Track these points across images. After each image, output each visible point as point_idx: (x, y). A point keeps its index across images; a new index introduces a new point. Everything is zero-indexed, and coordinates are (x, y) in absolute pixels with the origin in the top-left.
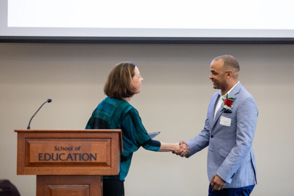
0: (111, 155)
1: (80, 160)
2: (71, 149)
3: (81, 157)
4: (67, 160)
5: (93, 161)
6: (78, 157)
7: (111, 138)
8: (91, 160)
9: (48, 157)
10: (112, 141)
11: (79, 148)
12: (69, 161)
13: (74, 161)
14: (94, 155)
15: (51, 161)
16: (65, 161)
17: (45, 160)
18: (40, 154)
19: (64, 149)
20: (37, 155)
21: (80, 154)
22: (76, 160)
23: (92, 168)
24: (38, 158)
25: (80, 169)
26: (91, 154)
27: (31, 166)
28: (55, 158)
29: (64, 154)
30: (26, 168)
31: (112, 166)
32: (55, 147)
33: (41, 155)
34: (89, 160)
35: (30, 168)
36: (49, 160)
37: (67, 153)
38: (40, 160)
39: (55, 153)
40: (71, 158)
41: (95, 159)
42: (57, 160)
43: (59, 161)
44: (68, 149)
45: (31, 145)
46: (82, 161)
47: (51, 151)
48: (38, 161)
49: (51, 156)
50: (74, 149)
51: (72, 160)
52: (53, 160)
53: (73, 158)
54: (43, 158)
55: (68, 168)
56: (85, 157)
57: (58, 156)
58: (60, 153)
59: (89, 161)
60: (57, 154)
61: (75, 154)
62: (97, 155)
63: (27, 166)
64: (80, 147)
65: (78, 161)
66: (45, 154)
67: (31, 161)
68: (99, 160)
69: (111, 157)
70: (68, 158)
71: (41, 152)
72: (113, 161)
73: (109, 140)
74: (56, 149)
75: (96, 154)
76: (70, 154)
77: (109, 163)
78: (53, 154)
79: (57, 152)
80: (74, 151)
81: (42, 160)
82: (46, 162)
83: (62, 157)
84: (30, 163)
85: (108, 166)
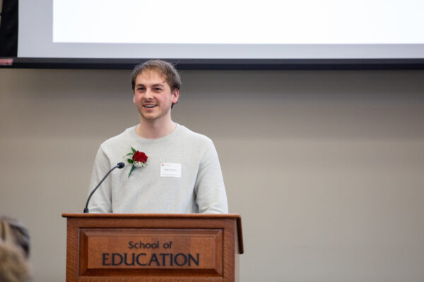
0: (223, 257)
1: (171, 264)
2: (157, 246)
3: (174, 259)
4: (149, 265)
5: (193, 266)
6: (168, 259)
7: (223, 229)
8: (189, 265)
9: (117, 259)
10: (226, 232)
11: (169, 245)
12: (154, 265)
13: (162, 267)
14: (195, 257)
15: (123, 266)
16: (147, 267)
17: (113, 264)
18: (104, 255)
19: (145, 246)
20: (99, 256)
21: (171, 255)
22: (164, 264)
23: (193, 278)
24: (101, 261)
25: (170, 281)
26: (190, 256)
27: (90, 275)
28: (129, 261)
29: (145, 254)
30: (82, 278)
31: (225, 275)
32: (130, 243)
33: (106, 257)
34: (187, 264)
35: (89, 278)
36: (119, 264)
37: (149, 252)
38: (104, 264)
39: (130, 252)
40: (156, 260)
41: (197, 263)
42: (133, 264)
43: (137, 266)
44: (151, 246)
45: (90, 240)
46: (175, 266)
47: (123, 249)
48: (102, 266)
49: (124, 259)
50: (161, 246)
51: (158, 264)
52: (127, 264)
53: (160, 260)
54: (109, 261)
55: (151, 278)
56: (181, 260)
57: (135, 259)
58: (138, 252)
59: (186, 266)
60: (134, 254)
61: (164, 255)
62: (200, 256)
63: (83, 275)
64: (171, 243)
65: (168, 266)
66: (113, 255)
67: (90, 266)
68: (202, 265)
69: (223, 261)
70: (151, 260)
71: (106, 251)
72: (226, 266)
73: (221, 231)
74: (132, 246)
75: (198, 255)
76: (154, 255)
77: (219, 271)
78: (126, 255)
79: (133, 251)
80: (161, 250)
81: (109, 265)
82: (114, 267)
83: (141, 260)
84: (88, 270)
85: (218, 275)
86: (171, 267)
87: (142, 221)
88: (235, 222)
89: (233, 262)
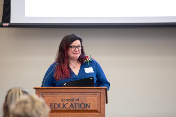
0: (100, 105)
2: (73, 100)
3: (80, 106)
5: (88, 108)
6: (77, 106)
8: (86, 108)
9: (57, 106)
10: (101, 95)
11: (78, 100)
12: (72, 108)
13: (75, 109)
14: (89, 105)
15: (59, 109)
16: (69, 109)
17: (55, 108)
19: (68, 100)
20: (49, 105)
21: (79, 104)
23: (87, 114)
25: (79, 115)
26: (87, 104)
28: (61, 107)
29: (68, 104)
31: (101, 112)
33: (52, 105)
36: (57, 108)
37: (70, 103)
38: (51, 108)
39: (62, 103)
40: (73, 106)
41: (89, 107)
42: (63, 108)
43: (65, 109)
44: (70, 100)
45: (45, 98)
46: (80, 109)
47: (59, 101)
49: (59, 106)
54: (53, 107)
55: (70, 114)
56: (83, 106)
57: (64, 106)
58: (65, 103)
59: (85, 109)
60: (63, 104)
61: (76, 104)
62: (91, 105)
64: (79, 99)
65: (77, 109)
66: (55, 104)
68: (92, 108)
70: (71, 106)
71: (52, 103)
72: (101, 108)
73: (99, 94)
74: (62, 100)
75: (90, 104)
76: (72, 104)
77: (99, 110)
78: (60, 104)
79: (63, 102)
80: (75, 102)
83: (67, 106)
85: (98, 112)
86: (79, 109)
87: (67, 90)
88: (105, 90)
89: (105, 107)
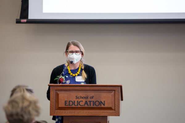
0: (115, 102)
1: (93, 105)
2: (87, 98)
3: (94, 103)
4: (84, 105)
5: (102, 106)
6: (92, 103)
7: (115, 91)
8: (101, 105)
9: (71, 103)
10: (116, 92)
11: (92, 97)
12: (86, 106)
13: (89, 106)
14: (103, 102)
15: (73, 106)
16: (83, 106)
17: (69, 105)
18: (66, 101)
19: (82, 98)
20: (64, 102)
21: (93, 101)
22: (90, 105)
23: (102, 111)
24: (64, 104)
25: (93, 112)
26: (101, 102)
27: (60, 110)
28: (76, 104)
29: (82, 101)
30: (57, 111)
31: (116, 110)
32: (76, 97)
33: (66, 102)
34: (100, 105)
35: (59, 111)
36: (72, 105)
37: (84, 100)
38: (65, 105)
39: (76, 100)
40: (87, 104)
41: (104, 105)
42: (77, 105)
43: (79, 106)
44: (85, 98)
45: (60, 95)
46: (95, 106)
47: (73, 99)
48: (64, 106)
49: (74, 103)
50: (89, 98)
51: (88, 105)
52: (75, 105)
53: (89, 104)
54: (68, 104)
55: (85, 111)
56: (97, 103)
57: (78, 103)
58: (79, 100)
59: (99, 106)
60: (78, 101)
61: (90, 102)
62: (105, 102)
63: (57, 110)
64: (93, 96)
65: (92, 106)
66: (69, 101)
67: (60, 106)
68: (106, 106)
69: (115, 104)
70: (85, 104)
71: (66, 100)
72: (116, 106)
73: (114, 91)
74: (77, 98)
75: (104, 101)
76: (86, 102)
77: (113, 108)
78: (74, 101)
79: (78, 100)
80: (89, 99)
81: (67, 105)
82: (70, 106)
83: (81, 103)
84: (59, 108)
85: (113, 110)
86: (93, 107)
87: (81, 87)
88: (120, 88)
89: (119, 104)
